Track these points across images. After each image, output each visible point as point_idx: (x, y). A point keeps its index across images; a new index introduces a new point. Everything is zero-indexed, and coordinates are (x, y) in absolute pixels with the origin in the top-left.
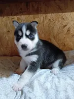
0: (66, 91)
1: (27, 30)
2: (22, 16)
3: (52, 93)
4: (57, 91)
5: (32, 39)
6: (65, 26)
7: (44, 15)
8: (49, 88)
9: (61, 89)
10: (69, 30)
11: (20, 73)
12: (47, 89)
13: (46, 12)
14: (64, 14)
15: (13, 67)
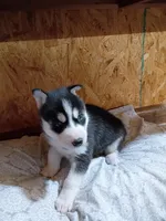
0: (143, 193)
1: (73, 108)
4: (132, 197)
6: (109, 62)
7: (69, 40)
8: (119, 195)
9: (136, 191)
10: (116, 69)
12: (116, 198)
13: (72, 34)
14: (106, 38)
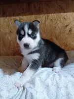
0: (66, 87)
1: (29, 29)
2: (24, 16)
3: (53, 89)
4: (58, 87)
5: (34, 38)
6: (67, 26)
7: (46, 15)
8: (50, 85)
9: (62, 85)
10: (70, 30)
11: (22, 71)
12: (48, 86)
13: (48, 12)
14: (65, 14)
15: (15, 65)
